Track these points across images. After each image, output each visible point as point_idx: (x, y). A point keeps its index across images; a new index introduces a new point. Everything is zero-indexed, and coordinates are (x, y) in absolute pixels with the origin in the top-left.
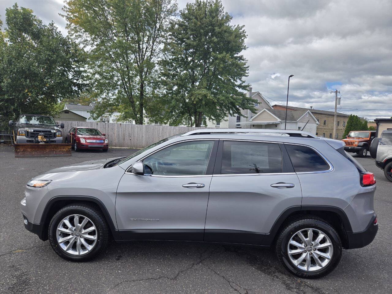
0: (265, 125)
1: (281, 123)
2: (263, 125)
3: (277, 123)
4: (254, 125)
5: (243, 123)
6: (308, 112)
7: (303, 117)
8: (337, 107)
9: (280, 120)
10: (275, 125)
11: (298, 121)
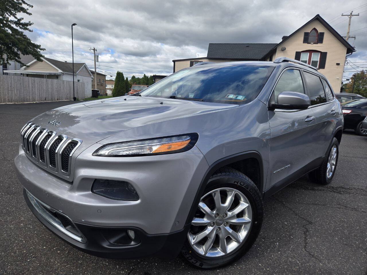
0: (47, 75)
1: (63, 74)
2: (45, 75)
3: (58, 74)
4: (28, 75)
5: (12, 71)
6: (85, 66)
7: (81, 70)
8: (96, 64)
9: (61, 71)
10: (56, 76)
11: (77, 73)
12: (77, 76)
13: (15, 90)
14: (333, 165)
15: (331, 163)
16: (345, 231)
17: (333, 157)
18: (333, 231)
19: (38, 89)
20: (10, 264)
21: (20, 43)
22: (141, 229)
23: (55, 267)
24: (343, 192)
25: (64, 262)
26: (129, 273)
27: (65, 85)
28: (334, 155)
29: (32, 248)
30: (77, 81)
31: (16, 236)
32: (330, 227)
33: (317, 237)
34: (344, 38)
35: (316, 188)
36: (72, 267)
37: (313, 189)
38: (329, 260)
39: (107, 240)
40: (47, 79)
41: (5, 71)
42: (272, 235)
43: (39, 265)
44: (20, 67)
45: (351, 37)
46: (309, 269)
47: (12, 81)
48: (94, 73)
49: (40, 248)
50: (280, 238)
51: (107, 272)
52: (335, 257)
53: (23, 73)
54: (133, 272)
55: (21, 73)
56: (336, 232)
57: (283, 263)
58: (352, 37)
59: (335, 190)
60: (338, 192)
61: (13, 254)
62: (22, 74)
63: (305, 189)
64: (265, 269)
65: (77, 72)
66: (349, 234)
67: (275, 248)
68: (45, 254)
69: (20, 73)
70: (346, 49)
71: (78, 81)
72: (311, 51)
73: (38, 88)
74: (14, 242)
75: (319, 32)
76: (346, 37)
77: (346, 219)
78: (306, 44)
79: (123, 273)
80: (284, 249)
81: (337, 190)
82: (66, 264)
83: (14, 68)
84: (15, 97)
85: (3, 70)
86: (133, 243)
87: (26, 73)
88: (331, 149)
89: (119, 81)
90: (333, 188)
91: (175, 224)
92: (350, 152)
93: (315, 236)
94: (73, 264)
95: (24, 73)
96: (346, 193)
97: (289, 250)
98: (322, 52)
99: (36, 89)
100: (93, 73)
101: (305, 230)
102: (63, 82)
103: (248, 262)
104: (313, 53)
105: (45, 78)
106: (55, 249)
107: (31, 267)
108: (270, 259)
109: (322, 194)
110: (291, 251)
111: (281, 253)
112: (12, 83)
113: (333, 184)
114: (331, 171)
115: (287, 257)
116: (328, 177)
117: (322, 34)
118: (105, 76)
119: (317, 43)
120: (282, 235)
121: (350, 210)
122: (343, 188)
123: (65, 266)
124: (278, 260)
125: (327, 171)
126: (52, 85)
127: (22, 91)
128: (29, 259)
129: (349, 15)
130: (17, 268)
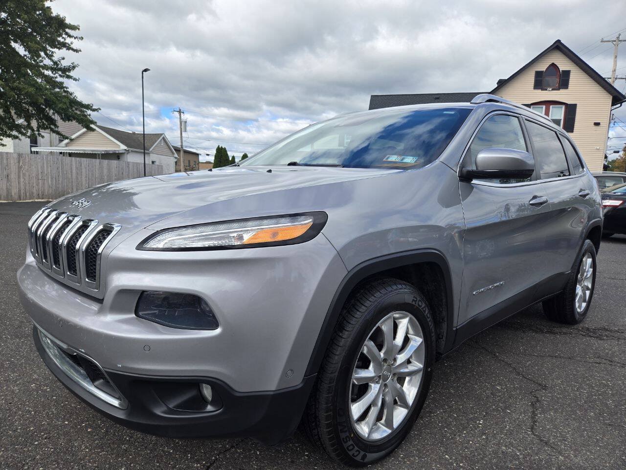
1: (128, 152)
2: (99, 154)
3: (121, 152)
4: (70, 155)
5: (45, 149)
6: (163, 138)
7: (157, 145)
8: (183, 136)
9: (125, 148)
10: (117, 156)
11: (151, 150)
12: (151, 155)
13: (48, 178)
14: (588, 289)
15: (582, 286)
16: (609, 401)
17: (587, 275)
18: (585, 402)
19: (86, 177)
20: (3, 449)
21: (59, 100)
22: (224, 382)
23: (80, 455)
24: (607, 336)
25: (97, 447)
26: (208, 467)
27: (130, 169)
28: (588, 271)
29: (44, 424)
30: (151, 163)
31: (21, 404)
32: (580, 395)
33: (556, 411)
34: (606, 79)
35: (556, 330)
36: (110, 455)
37: (551, 332)
38: (576, 450)
39: (163, 402)
40: (102, 160)
41: (34, 149)
42: (472, 408)
43: (53, 452)
44: (58, 142)
45: (619, 78)
46: (537, 465)
47: (44, 164)
48: (180, 151)
49: (59, 423)
50: (486, 413)
51: (169, 464)
52: (589, 445)
53: (63, 151)
54: (215, 465)
55: (60, 151)
56: (590, 404)
57: (490, 454)
58: (621, 78)
59: (591, 334)
60: (597, 337)
61: (11, 432)
62: (61, 153)
63: (536, 332)
64: (455, 465)
65: (151, 148)
66: (616, 406)
67: (476, 429)
68: (66, 434)
69: (58, 151)
70: (611, 97)
71: (153, 162)
72: (548, 103)
73: (87, 174)
74: (16, 413)
75: (561, 70)
76: (610, 78)
77: (610, 381)
78: (540, 91)
79: (197, 467)
80: (493, 431)
81: (595, 333)
82: (100, 450)
83: (49, 144)
84: (49, 190)
85: (31, 146)
86: (209, 408)
87: (68, 152)
88: (581, 261)
89: (220, 162)
90: (588, 329)
91: (284, 374)
92: (622, 272)
93: (551, 410)
94: (113, 450)
95: (65, 152)
96: (613, 339)
97: (502, 433)
98: (567, 104)
99: (83, 177)
100: (177, 150)
101: (534, 399)
102: (128, 164)
103: (425, 452)
104: (551, 106)
105: (99, 158)
106: (83, 425)
107: (39, 454)
108: (466, 448)
109: (568, 340)
110: (506, 435)
111: (487, 438)
112: (44, 167)
113: (588, 323)
114: (584, 301)
115: (499, 444)
116: (579, 310)
117: (567, 74)
118: (197, 155)
119: (559, 89)
120: (490, 407)
121: (619, 367)
122: (607, 330)
123: (99, 453)
124: (481, 449)
125: (576, 301)
126: (109, 170)
127: (60, 179)
128: (37, 441)
129: (615, 41)
130: (15, 455)
